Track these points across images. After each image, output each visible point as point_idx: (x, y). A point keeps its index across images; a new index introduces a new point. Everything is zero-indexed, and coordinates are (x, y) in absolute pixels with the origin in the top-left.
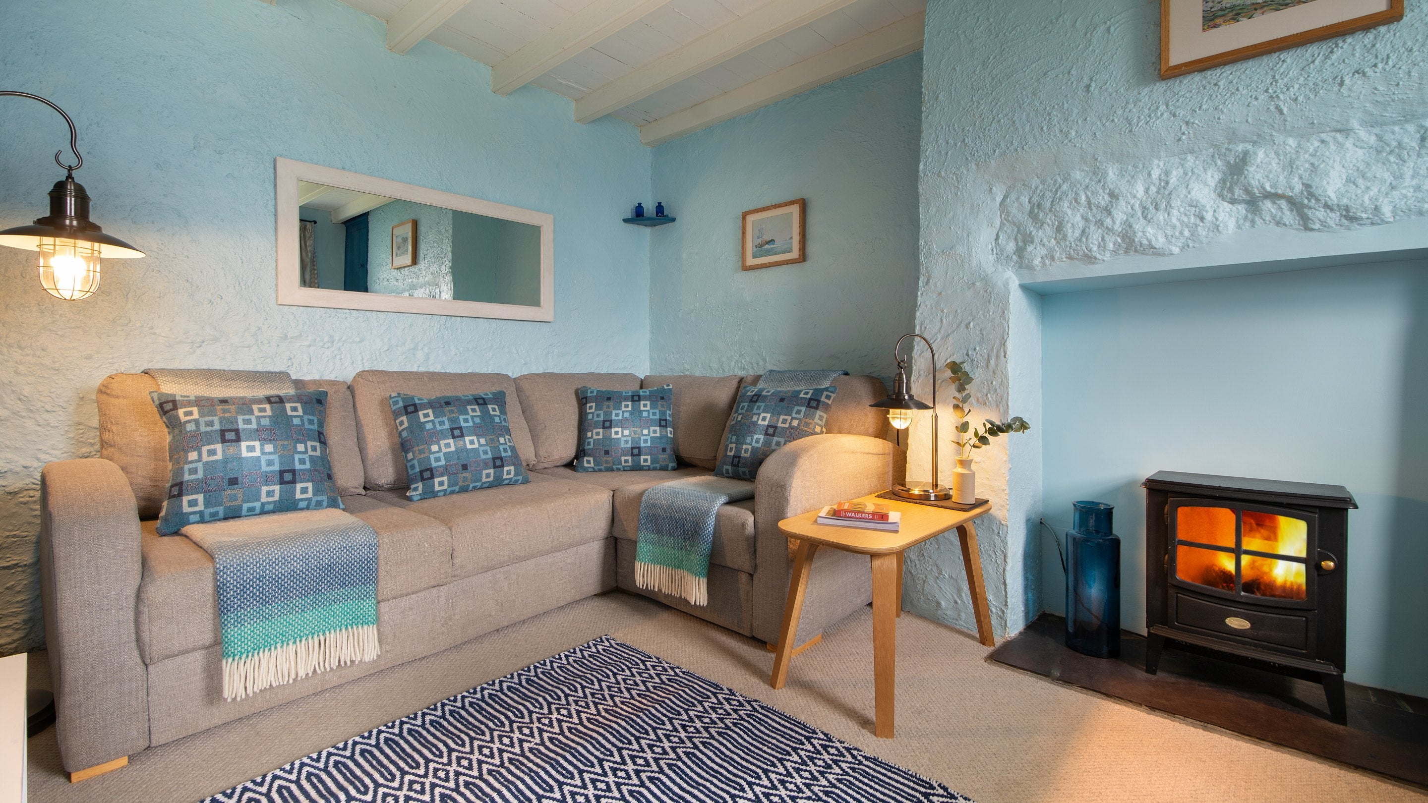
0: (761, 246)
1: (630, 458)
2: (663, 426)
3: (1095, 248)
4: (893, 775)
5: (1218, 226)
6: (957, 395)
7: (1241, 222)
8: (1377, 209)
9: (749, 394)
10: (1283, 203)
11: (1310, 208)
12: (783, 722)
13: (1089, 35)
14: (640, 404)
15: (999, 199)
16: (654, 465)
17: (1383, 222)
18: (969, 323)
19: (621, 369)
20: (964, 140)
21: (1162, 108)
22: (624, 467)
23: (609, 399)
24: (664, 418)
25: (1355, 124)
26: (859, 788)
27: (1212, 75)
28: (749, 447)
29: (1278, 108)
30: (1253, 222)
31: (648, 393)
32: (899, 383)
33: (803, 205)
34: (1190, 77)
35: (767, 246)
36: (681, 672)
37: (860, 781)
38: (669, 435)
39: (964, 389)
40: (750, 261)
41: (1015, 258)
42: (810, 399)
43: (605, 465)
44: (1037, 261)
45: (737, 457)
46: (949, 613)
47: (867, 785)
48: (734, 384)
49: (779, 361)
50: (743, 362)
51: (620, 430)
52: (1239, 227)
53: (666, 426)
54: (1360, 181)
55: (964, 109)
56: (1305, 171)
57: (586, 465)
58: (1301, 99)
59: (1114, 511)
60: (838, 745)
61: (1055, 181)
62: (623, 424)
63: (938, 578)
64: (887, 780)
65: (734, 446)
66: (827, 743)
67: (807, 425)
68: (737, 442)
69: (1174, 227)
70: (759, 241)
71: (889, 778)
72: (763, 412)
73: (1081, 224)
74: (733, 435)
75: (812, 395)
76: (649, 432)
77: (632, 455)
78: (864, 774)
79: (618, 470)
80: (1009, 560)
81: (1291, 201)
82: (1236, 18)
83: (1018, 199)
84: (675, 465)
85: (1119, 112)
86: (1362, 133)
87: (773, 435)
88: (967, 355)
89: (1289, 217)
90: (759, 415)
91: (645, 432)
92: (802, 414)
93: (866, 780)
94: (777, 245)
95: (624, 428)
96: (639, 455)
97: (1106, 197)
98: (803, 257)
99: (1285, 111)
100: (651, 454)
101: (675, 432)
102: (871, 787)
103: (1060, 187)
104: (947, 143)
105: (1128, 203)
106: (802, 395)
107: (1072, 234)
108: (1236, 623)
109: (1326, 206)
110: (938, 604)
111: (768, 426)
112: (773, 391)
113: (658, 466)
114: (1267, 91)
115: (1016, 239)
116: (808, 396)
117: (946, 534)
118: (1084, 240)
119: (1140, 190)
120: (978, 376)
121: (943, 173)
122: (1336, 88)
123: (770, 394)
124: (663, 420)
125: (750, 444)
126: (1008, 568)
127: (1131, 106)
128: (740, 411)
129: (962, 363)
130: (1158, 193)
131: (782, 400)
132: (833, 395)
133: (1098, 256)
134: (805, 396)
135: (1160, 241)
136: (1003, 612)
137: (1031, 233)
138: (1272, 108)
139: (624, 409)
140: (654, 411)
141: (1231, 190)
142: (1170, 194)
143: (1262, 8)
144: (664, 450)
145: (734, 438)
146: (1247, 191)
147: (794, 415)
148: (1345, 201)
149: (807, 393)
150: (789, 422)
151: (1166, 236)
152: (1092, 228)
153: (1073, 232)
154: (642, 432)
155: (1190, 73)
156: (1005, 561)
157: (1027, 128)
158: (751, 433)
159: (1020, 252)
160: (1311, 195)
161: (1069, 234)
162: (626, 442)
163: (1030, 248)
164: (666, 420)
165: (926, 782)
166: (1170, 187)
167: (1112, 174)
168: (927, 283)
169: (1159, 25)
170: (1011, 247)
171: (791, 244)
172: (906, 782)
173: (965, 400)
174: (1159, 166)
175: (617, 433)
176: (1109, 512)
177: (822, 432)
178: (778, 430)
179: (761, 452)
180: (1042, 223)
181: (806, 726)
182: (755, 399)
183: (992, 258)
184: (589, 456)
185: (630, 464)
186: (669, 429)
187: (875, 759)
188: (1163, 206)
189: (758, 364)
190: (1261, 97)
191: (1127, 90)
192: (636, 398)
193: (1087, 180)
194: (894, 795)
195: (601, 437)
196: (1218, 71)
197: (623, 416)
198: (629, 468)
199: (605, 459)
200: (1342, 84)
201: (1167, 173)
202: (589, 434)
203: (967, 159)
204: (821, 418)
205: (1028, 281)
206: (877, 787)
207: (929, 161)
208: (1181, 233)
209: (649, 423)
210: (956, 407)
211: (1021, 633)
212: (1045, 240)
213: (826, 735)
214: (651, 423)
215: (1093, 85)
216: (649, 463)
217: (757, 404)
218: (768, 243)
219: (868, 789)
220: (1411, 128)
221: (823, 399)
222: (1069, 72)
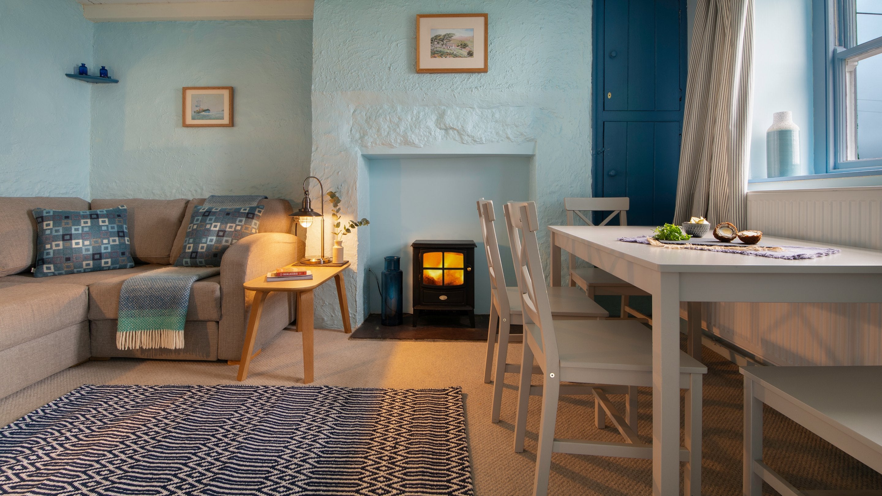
0: (199, 112)
1: (91, 262)
2: (121, 237)
3: (393, 141)
4: (302, 391)
5: (436, 138)
6: (333, 208)
7: (443, 137)
8: (481, 138)
9: (201, 211)
10: (456, 132)
11: (463, 135)
12: (238, 389)
13: (390, 44)
14: (98, 221)
15: (352, 111)
16: (114, 266)
17: (483, 143)
18: (339, 172)
19: (63, 194)
20: (335, 78)
21: (417, 85)
22: (85, 269)
23: (67, 217)
24: (121, 230)
25: (475, 106)
26: (287, 400)
27: (434, 76)
28: (205, 245)
29: (454, 95)
30: (447, 138)
31: (105, 212)
32: (305, 203)
33: (232, 91)
34: (427, 75)
35: (203, 113)
36: (159, 387)
37: (288, 397)
38: (127, 243)
39: (337, 206)
40: (189, 121)
41: (359, 141)
42: (248, 213)
43: (65, 269)
44: (369, 144)
45: (195, 252)
46: (328, 323)
47: (291, 398)
48: (183, 205)
49: (213, 189)
50: (183, 190)
51: (81, 241)
52: (442, 139)
53: (124, 236)
54: (477, 128)
55: (335, 62)
56: (462, 121)
57: (45, 271)
58: (461, 93)
59: (400, 259)
60: (272, 388)
61: (377, 108)
62: (83, 236)
63: (323, 306)
64: (300, 393)
65: (192, 245)
66: (266, 389)
67: (247, 228)
68: (194, 243)
69: (421, 136)
70: (198, 109)
71: (301, 392)
72: (214, 222)
73: (387, 129)
74: (190, 239)
75: (249, 211)
76: (109, 241)
77: (94, 259)
78: (289, 394)
79: (79, 272)
80: (357, 290)
81: (458, 131)
82: (441, 56)
83: (360, 113)
84: (133, 264)
85: (402, 83)
86: (477, 110)
87: (223, 236)
88: (338, 188)
89: (457, 137)
90: (211, 224)
91: (105, 241)
92: (243, 223)
93: (290, 396)
94: (212, 113)
95: (84, 239)
96: (100, 259)
97: (397, 119)
98: (232, 123)
99: (456, 97)
100: (111, 258)
101: (131, 240)
102: (293, 398)
103: (379, 111)
104: (326, 77)
105: (405, 123)
106: (242, 211)
107: (384, 134)
108: (443, 298)
109: (468, 135)
110: (323, 319)
111: (219, 231)
112: (220, 209)
113: (118, 266)
114: (451, 87)
115: (360, 132)
116: (247, 211)
117: (327, 282)
118: (389, 137)
119: (409, 118)
120: (343, 199)
121: (324, 93)
122: (470, 92)
123: (218, 210)
124: (121, 232)
125: (206, 243)
126: (357, 293)
127: (406, 81)
128: (195, 222)
129: (336, 192)
130: (416, 120)
131: (228, 214)
132: (263, 211)
133: (394, 145)
134: (244, 211)
135: (417, 142)
136: (355, 315)
137: (366, 130)
138: (452, 95)
139: (83, 225)
140: (113, 225)
141: (440, 124)
142: (420, 122)
143: (449, 55)
144: (123, 254)
145: (191, 241)
146: (445, 126)
147: (237, 223)
148: (473, 134)
149: (245, 210)
150: (234, 227)
151: (419, 140)
152: (392, 132)
153: (384, 133)
154: (102, 242)
155: (427, 73)
156: (356, 290)
157: (365, 80)
158: (206, 236)
159: (362, 138)
160: (464, 130)
161: (383, 134)
162: (87, 250)
163: (366, 138)
164: (123, 232)
165: (318, 388)
166: (420, 119)
167: (399, 109)
168: (317, 149)
169: (416, 49)
170: (357, 136)
171: (223, 114)
172: (309, 391)
173: (338, 211)
174: (416, 109)
175: (77, 244)
176: (398, 260)
177: (256, 233)
178: (227, 233)
179: (214, 248)
180: (371, 126)
181: (252, 387)
182: (207, 214)
183: (349, 140)
184: (49, 263)
185: (91, 266)
186: (126, 239)
187: (292, 387)
188: (418, 127)
189: (196, 191)
190: (449, 90)
191: (404, 74)
192: (94, 217)
193: (390, 110)
194: (305, 397)
195: (61, 247)
196: (436, 75)
197: (83, 230)
198: (90, 270)
199: (66, 264)
200: (472, 91)
201: (419, 113)
202: (48, 246)
203: (336, 88)
204: (255, 224)
205: (365, 153)
206: (296, 397)
207: (317, 85)
208: (424, 139)
209: (108, 234)
210: (334, 215)
211: (362, 324)
212: (373, 135)
213: (264, 386)
214: (112, 234)
215: (391, 67)
216: (110, 264)
217: (209, 217)
218: (204, 111)
219: (292, 399)
220: (490, 111)
221: (256, 213)
222: (382, 59)
